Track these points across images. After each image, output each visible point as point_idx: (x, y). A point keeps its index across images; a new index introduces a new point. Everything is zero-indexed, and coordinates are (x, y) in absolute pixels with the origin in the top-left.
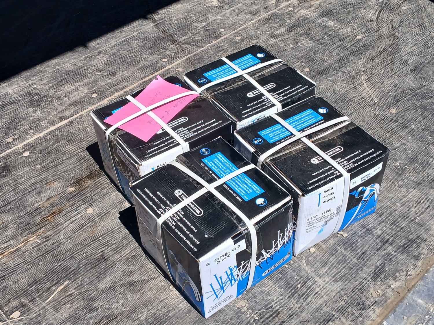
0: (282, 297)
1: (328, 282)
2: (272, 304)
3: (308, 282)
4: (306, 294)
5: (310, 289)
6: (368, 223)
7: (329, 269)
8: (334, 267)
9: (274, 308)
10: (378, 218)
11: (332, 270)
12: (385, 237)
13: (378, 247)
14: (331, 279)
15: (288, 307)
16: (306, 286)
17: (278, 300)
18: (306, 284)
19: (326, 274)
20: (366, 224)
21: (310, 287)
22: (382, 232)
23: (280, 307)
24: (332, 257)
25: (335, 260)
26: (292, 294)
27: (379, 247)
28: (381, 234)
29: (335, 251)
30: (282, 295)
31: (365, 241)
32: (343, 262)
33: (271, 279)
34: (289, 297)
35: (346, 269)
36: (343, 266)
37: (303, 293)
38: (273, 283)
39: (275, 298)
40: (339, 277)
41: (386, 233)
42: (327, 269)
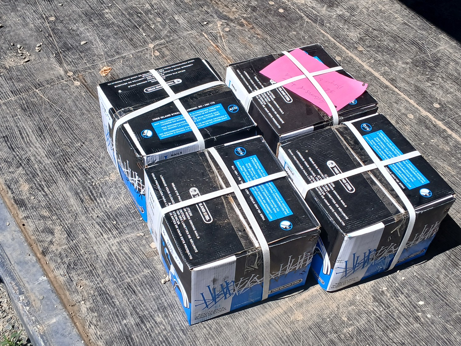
0: (109, 207)
1: (111, 248)
2: (104, 198)
3: (117, 231)
4: (104, 226)
5: (108, 230)
6: (175, 313)
7: (126, 254)
8: (126, 258)
9: (99, 198)
10: (180, 327)
11: (123, 255)
12: (149, 322)
13: (137, 309)
14: (113, 251)
15: (96, 209)
16: (112, 228)
17: (106, 203)
18: (115, 229)
19: (120, 249)
20: (173, 310)
21: (110, 231)
22: (157, 322)
23: (98, 203)
24: (140, 260)
25: (135, 262)
26: (109, 215)
27: (138, 311)
28: (154, 320)
29: (147, 266)
30: (110, 207)
31: (150, 299)
32: (130, 268)
33: (131, 203)
34: (107, 212)
35: (120, 268)
36: (125, 267)
37: (107, 224)
38: (126, 204)
39: (109, 202)
40: (113, 259)
41: (155, 325)
42: (126, 251)
